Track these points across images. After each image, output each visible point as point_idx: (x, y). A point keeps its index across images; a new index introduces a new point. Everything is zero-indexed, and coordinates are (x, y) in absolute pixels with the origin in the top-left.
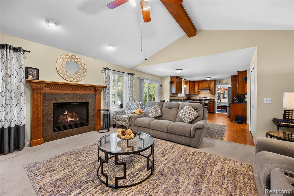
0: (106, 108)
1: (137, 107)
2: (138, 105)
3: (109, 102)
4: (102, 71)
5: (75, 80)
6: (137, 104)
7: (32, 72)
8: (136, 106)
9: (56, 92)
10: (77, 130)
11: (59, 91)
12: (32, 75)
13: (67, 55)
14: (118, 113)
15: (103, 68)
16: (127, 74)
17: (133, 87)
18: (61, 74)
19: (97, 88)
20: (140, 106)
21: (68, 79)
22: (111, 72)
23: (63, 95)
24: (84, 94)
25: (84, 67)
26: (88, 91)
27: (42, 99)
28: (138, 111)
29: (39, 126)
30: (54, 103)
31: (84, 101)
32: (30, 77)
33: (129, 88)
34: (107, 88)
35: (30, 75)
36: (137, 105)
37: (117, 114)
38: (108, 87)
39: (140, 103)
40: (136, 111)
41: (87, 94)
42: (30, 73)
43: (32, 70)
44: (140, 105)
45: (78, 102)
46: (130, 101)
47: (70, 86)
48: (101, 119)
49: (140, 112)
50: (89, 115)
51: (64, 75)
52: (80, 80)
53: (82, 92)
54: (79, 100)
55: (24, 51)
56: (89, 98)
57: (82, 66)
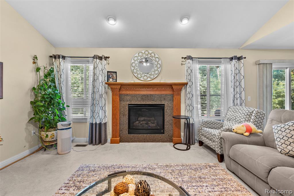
0: (187, 114)
1: (247, 119)
2: (249, 114)
3: (191, 105)
4: (183, 63)
5: (149, 79)
6: (247, 112)
7: (112, 75)
8: (245, 117)
9: (131, 93)
10: (150, 136)
11: (133, 92)
12: (112, 78)
13: (140, 52)
14: (206, 124)
15: (182, 58)
16: (228, 60)
17: (243, 81)
18: (135, 73)
19: (174, 87)
20: (252, 117)
21: (142, 79)
22: (195, 61)
23: (137, 96)
24: (158, 95)
25: (158, 62)
26: (163, 91)
27: (118, 100)
28: (245, 129)
29: (116, 126)
30: (129, 105)
31: (159, 103)
32: (111, 80)
33: (233, 82)
34: (188, 86)
35: (111, 78)
36: (246, 114)
37: (204, 125)
38: (189, 84)
39: (254, 112)
40: (239, 127)
41: (162, 95)
42: (111, 76)
43: (112, 73)
44: (253, 115)
45: (152, 104)
46: (234, 105)
47: (143, 86)
48: (180, 129)
49: (249, 130)
50: (165, 121)
51: (138, 74)
52: (154, 78)
53: (156, 92)
54: (153, 102)
55: (106, 58)
56: (164, 99)
57: (156, 61)
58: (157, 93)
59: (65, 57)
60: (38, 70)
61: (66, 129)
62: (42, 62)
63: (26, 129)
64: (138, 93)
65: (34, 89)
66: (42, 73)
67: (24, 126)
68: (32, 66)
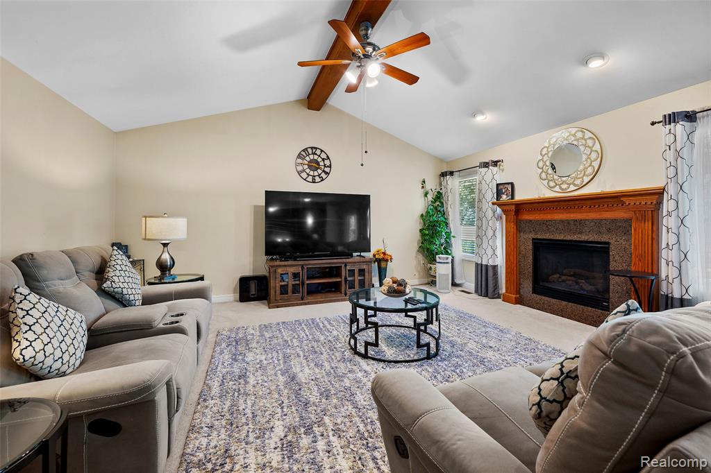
5: (572, 188)
7: (505, 189)
9: (537, 218)
10: (575, 308)
11: (541, 215)
12: (505, 194)
18: (544, 180)
21: (557, 189)
23: (548, 223)
24: (592, 220)
25: (591, 148)
27: (514, 230)
29: (511, 273)
30: (533, 239)
31: (594, 238)
32: (504, 197)
35: (503, 194)
41: (602, 220)
42: (503, 191)
43: (506, 186)
47: (556, 204)
50: (612, 282)
51: (549, 181)
52: (584, 184)
53: (589, 214)
54: (579, 236)
55: (495, 163)
56: (609, 230)
57: (586, 146)
58: (590, 216)
59: (453, 172)
60: (426, 195)
61: (444, 263)
62: (432, 185)
63: (416, 257)
64: (549, 217)
65: (422, 215)
66: (430, 197)
67: (414, 254)
68: (421, 192)
